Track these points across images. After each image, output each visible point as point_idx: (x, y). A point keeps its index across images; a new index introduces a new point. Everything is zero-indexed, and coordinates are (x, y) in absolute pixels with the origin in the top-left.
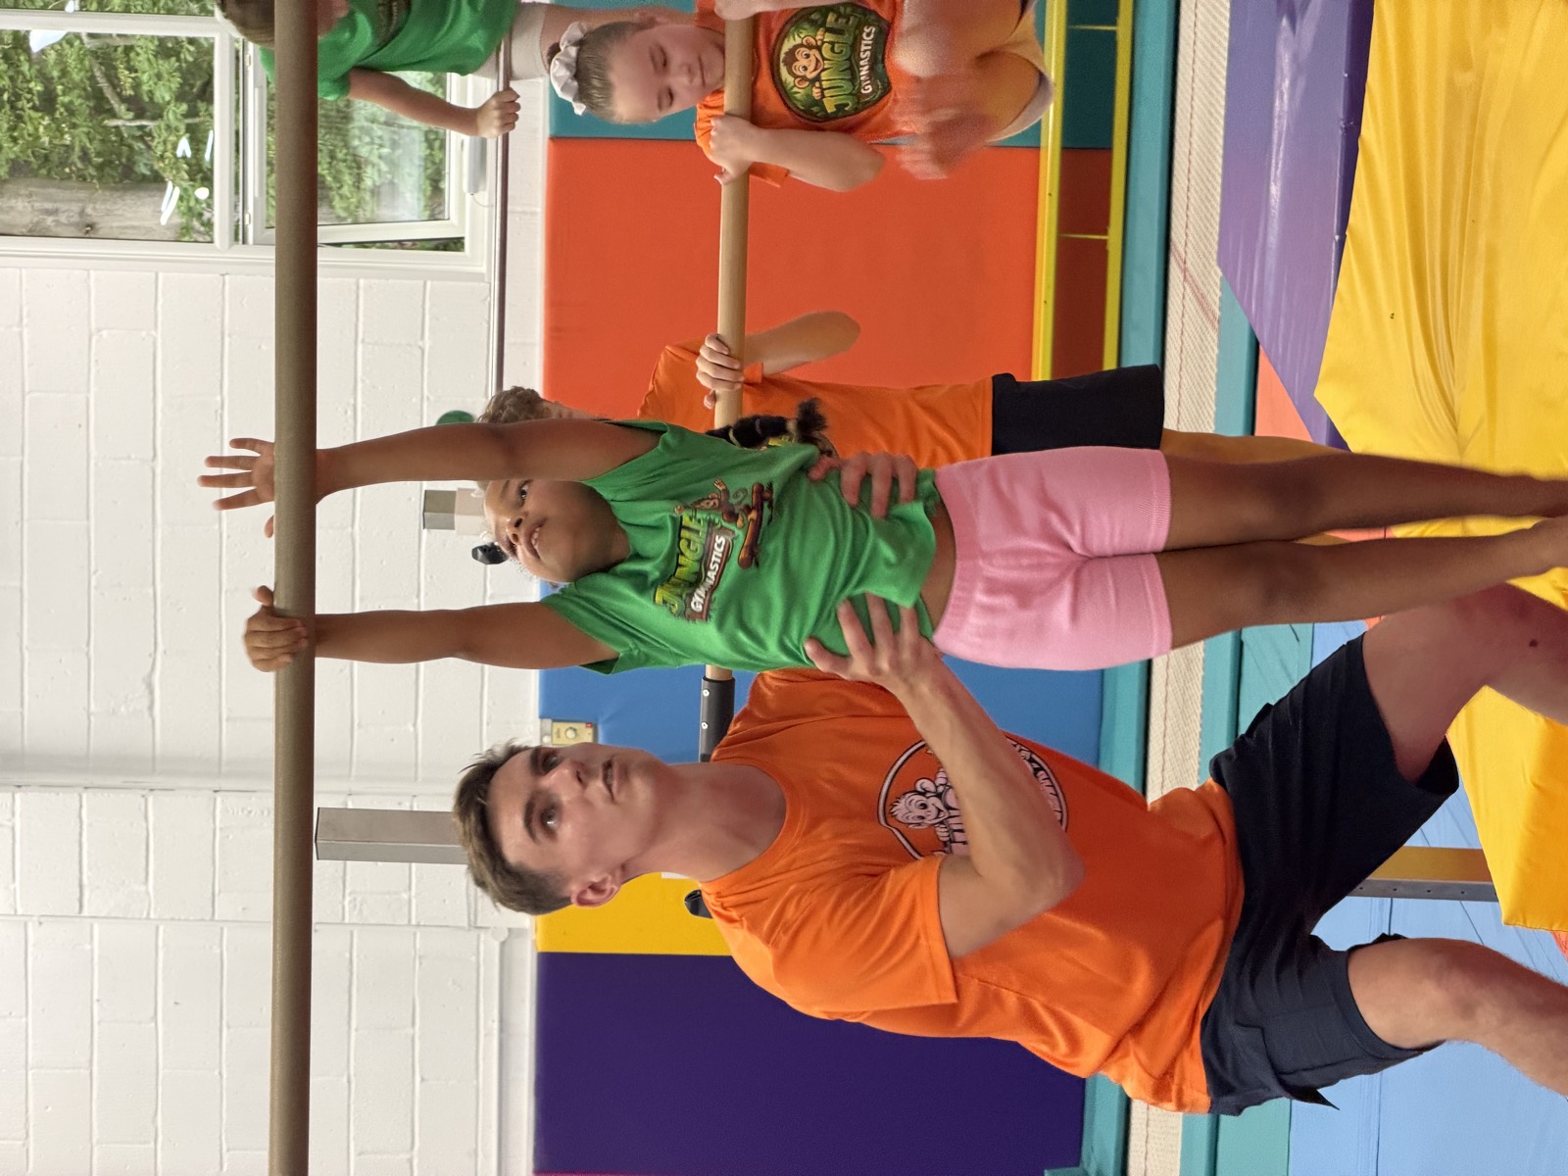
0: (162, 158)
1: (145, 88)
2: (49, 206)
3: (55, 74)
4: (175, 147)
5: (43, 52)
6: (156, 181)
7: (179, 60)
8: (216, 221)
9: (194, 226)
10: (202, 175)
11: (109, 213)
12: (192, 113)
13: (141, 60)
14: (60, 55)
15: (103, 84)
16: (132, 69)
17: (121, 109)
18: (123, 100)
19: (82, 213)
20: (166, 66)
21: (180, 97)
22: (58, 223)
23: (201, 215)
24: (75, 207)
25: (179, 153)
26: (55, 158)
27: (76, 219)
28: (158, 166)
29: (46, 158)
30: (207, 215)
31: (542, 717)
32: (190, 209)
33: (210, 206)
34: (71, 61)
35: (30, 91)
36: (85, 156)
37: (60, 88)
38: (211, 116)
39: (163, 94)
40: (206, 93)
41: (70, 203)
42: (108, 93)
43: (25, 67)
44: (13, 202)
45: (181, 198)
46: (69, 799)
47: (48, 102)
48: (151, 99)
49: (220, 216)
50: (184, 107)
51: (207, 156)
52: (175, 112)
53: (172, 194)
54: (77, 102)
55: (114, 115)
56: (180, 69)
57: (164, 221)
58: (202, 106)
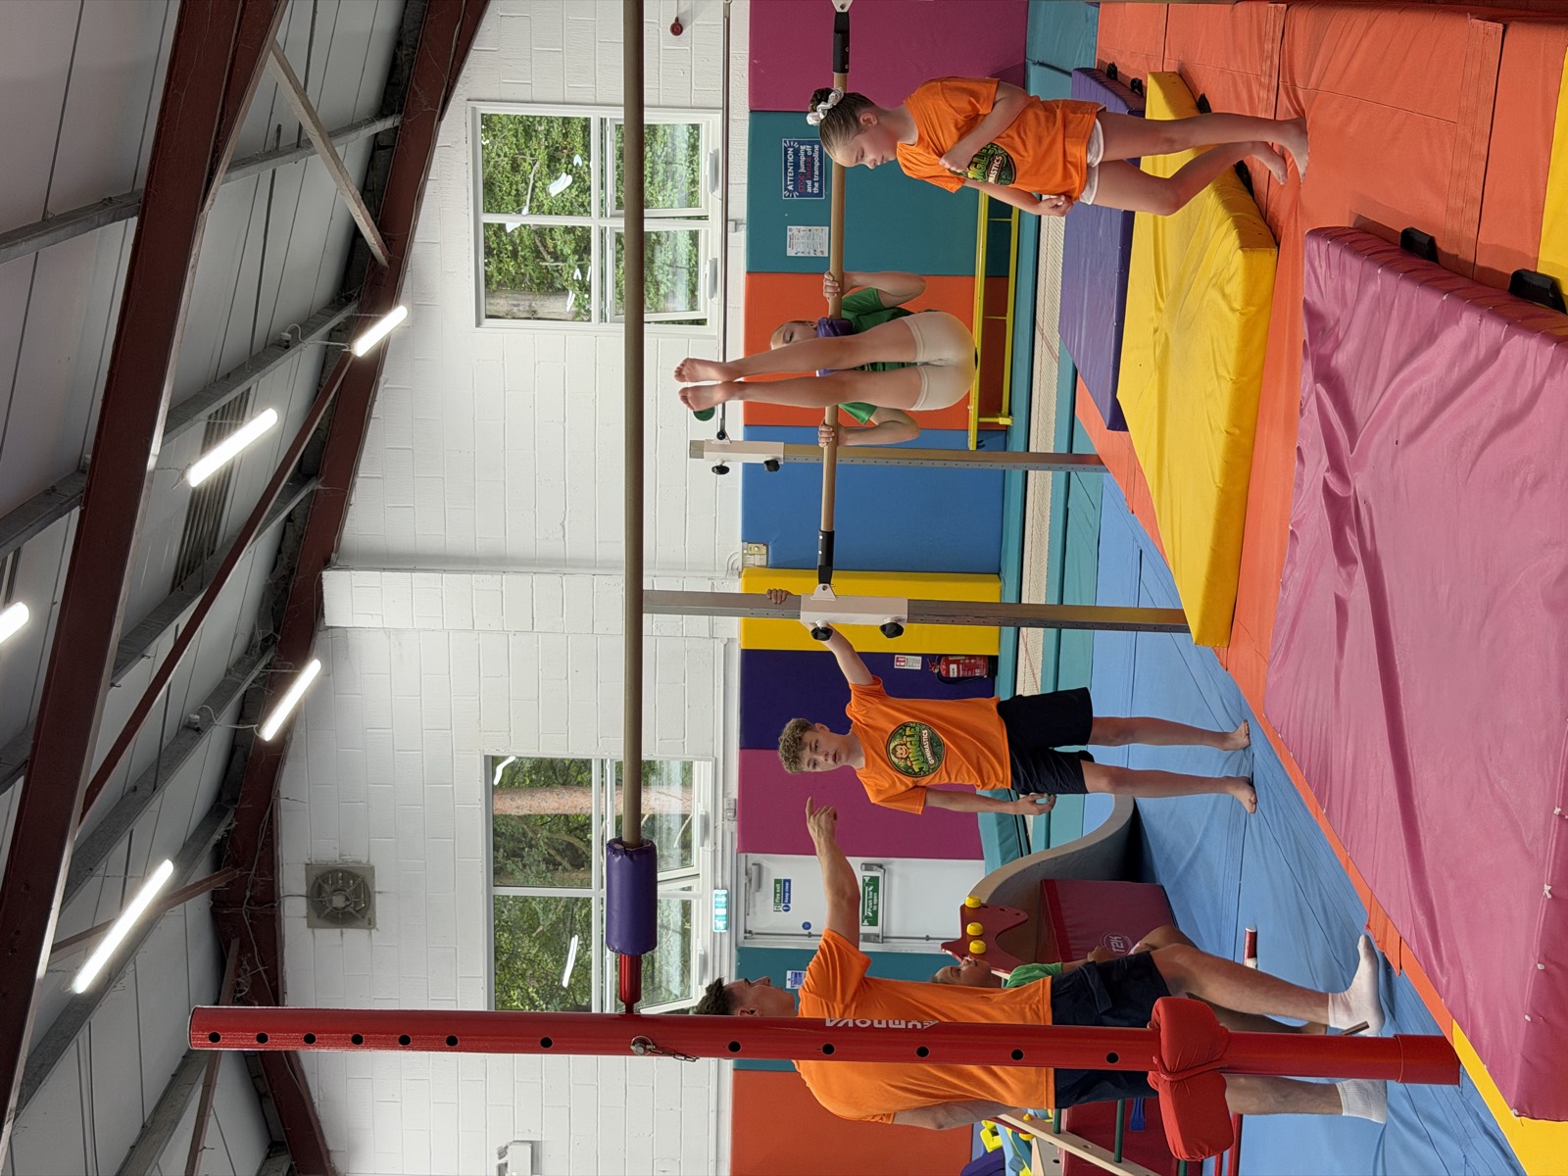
0: (567, 280)
1: (559, 248)
2: (515, 302)
3: (518, 241)
4: (573, 275)
5: (513, 231)
6: (564, 291)
7: (574, 235)
8: (592, 309)
9: (582, 313)
10: (585, 288)
11: (542, 305)
12: (581, 259)
13: (557, 235)
14: (520, 234)
15: (539, 244)
16: (553, 239)
17: (548, 257)
18: (549, 253)
19: (530, 306)
20: (568, 237)
21: (575, 252)
22: (519, 310)
23: (584, 307)
24: (527, 303)
25: (575, 278)
26: (517, 281)
27: (527, 308)
28: (565, 284)
29: (513, 280)
30: (587, 307)
31: (743, 541)
32: (580, 304)
33: (589, 303)
34: (525, 235)
35: (506, 249)
36: (531, 280)
37: (520, 248)
38: (590, 261)
39: (567, 250)
40: (587, 250)
41: (524, 302)
42: (542, 249)
43: (504, 238)
44: (499, 301)
45: (576, 299)
46: (528, 578)
47: (514, 254)
48: (562, 253)
49: (594, 307)
50: (577, 257)
51: (588, 279)
52: (573, 259)
53: (572, 296)
54: (528, 254)
55: (544, 260)
56: (575, 239)
57: (568, 309)
58: (585, 256)
